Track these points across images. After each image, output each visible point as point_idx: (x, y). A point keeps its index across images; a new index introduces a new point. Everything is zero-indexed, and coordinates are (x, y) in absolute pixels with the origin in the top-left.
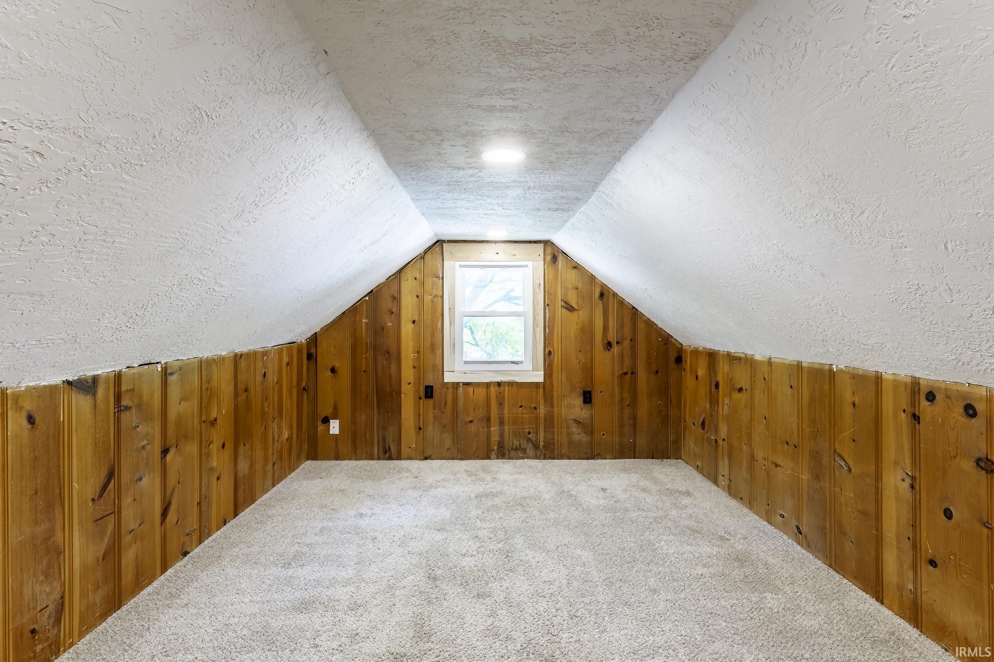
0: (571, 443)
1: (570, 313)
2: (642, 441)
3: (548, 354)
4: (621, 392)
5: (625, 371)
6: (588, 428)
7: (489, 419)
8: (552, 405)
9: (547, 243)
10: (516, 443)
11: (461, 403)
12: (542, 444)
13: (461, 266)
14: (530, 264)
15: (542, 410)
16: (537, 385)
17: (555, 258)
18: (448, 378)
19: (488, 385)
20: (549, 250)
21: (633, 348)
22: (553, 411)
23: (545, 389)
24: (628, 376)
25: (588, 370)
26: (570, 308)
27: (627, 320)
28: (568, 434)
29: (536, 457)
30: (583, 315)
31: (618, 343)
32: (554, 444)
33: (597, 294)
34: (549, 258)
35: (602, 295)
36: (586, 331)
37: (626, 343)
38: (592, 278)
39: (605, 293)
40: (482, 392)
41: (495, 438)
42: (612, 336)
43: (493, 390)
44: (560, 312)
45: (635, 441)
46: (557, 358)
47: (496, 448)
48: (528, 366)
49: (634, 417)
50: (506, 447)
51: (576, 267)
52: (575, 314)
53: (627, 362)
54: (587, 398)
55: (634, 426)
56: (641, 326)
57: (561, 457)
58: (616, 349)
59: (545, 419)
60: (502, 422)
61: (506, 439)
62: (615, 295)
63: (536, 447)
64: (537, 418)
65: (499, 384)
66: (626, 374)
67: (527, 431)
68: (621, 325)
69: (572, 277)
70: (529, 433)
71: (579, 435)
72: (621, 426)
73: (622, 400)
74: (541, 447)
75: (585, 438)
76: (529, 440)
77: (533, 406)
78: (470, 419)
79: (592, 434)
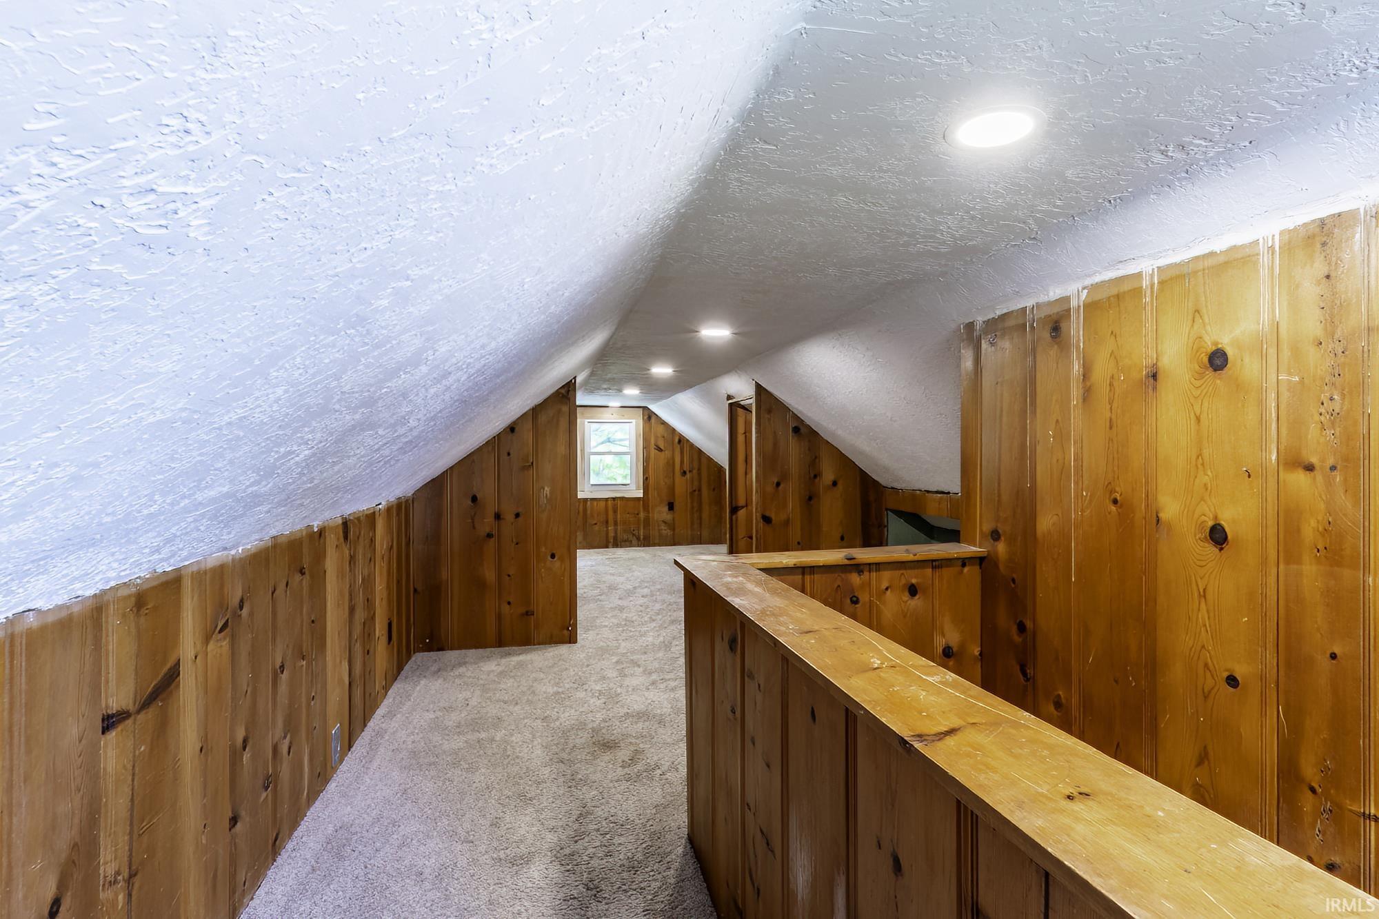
0: (660, 535)
1: (660, 453)
2: (705, 533)
3: (646, 479)
4: (692, 503)
5: (694, 489)
6: (672, 526)
7: (607, 522)
8: (648, 512)
9: (645, 408)
10: (625, 537)
11: (589, 512)
12: (642, 537)
13: (589, 422)
14: (634, 421)
15: (642, 515)
16: (638, 499)
17: (649, 418)
18: (580, 495)
19: (607, 500)
20: (646, 413)
21: (699, 474)
22: (649, 516)
23: (644, 502)
24: (696, 493)
25: (672, 489)
26: (660, 450)
27: (696, 457)
28: (659, 530)
29: (639, 546)
30: (668, 453)
31: (690, 471)
32: (650, 537)
33: (677, 440)
34: (646, 418)
35: (680, 441)
36: (670, 464)
37: (695, 471)
38: (674, 430)
39: (682, 440)
40: (602, 504)
41: (611, 534)
42: (686, 468)
43: (610, 502)
44: (653, 452)
45: (700, 534)
46: (651, 481)
47: (612, 541)
48: (633, 487)
49: (700, 518)
50: (619, 540)
51: (664, 423)
52: (663, 452)
53: (696, 483)
54: (671, 507)
55: (701, 524)
56: (704, 460)
57: (654, 545)
58: (688, 475)
59: (644, 520)
60: (616, 524)
61: (619, 534)
62: (688, 441)
63: (638, 539)
64: (639, 520)
65: (614, 499)
66: (695, 491)
67: (632, 529)
68: (692, 461)
69: (661, 429)
70: (634, 530)
71: (666, 531)
72: (692, 524)
73: (693, 508)
74: (641, 539)
75: (670, 533)
76: (633, 534)
77: (636, 512)
78: (595, 522)
79: (674, 530)
